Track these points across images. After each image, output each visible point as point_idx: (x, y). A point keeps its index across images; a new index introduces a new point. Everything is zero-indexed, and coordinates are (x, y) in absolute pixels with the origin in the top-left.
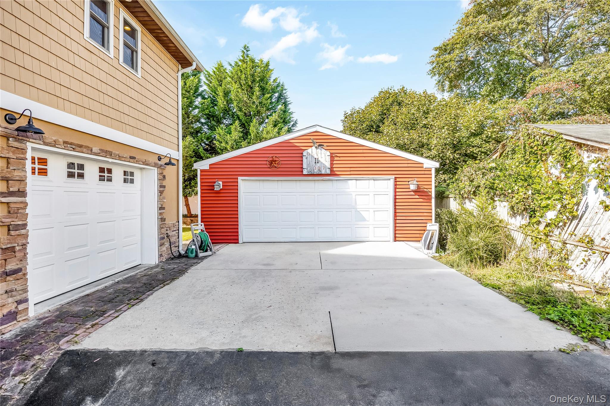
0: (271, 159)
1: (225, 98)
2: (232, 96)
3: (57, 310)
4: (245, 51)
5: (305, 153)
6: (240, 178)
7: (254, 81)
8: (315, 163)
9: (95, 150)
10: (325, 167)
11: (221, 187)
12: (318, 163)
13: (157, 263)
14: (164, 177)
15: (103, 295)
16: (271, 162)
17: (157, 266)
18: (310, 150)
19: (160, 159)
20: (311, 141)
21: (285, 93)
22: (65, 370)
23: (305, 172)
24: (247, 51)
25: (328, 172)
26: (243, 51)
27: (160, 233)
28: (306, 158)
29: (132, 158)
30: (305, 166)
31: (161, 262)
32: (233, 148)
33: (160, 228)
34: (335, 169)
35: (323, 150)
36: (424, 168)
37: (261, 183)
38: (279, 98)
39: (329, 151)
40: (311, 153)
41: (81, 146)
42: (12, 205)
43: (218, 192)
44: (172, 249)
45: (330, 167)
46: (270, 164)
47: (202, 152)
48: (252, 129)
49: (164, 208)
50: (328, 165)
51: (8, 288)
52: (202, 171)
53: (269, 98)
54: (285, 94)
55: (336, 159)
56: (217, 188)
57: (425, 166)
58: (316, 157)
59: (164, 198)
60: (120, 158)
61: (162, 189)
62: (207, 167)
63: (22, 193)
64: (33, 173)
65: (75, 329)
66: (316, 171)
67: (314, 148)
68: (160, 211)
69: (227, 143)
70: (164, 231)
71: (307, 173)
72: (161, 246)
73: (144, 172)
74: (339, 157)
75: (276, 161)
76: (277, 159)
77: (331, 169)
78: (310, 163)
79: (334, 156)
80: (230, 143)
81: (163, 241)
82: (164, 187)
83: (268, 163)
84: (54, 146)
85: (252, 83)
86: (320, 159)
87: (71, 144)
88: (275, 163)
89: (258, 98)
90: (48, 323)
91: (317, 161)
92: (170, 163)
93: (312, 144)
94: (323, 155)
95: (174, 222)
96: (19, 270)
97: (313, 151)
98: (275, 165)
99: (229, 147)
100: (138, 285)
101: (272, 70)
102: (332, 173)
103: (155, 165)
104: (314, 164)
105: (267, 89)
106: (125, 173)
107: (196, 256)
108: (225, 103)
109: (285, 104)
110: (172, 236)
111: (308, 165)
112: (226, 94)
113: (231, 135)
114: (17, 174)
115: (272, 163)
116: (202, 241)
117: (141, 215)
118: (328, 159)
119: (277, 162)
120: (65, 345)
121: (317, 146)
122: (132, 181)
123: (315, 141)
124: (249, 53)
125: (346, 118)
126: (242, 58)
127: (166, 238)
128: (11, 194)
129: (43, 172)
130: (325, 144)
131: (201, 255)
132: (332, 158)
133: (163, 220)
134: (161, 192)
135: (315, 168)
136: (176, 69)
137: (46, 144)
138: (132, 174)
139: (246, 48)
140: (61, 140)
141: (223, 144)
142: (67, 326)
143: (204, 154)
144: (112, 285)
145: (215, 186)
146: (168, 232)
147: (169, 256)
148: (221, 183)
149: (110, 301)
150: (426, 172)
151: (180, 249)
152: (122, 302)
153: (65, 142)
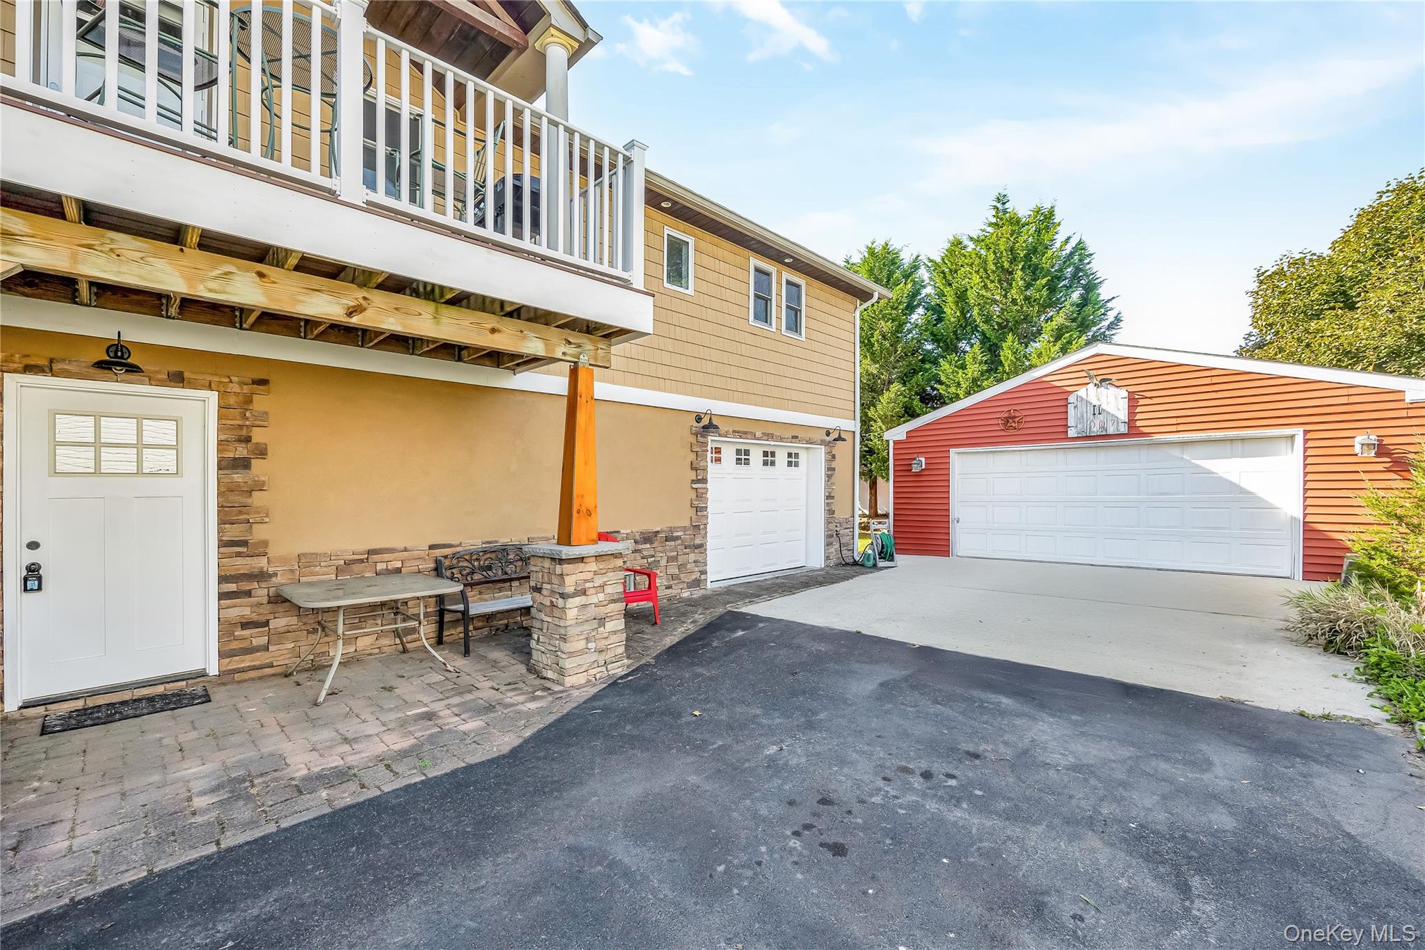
0: (1006, 415)
1: (957, 305)
2: (972, 296)
3: (726, 587)
4: (999, 205)
5: (1072, 399)
6: (953, 451)
7: (1014, 260)
8: (1094, 414)
9: (758, 434)
10: (1115, 419)
11: (924, 467)
12: (1100, 414)
13: (823, 566)
14: (834, 457)
15: (761, 584)
16: (1007, 420)
17: (821, 570)
18: (1082, 392)
19: (828, 434)
20: (1084, 374)
21: (1089, 263)
22: (727, 618)
23: (1072, 433)
24: (1004, 204)
25: (1123, 429)
26: (996, 208)
27: (827, 529)
28: (1075, 407)
29: (795, 437)
30: (1071, 422)
31: (827, 566)
32: (968, 394)
33: (828, 522)
34: (1138, 424)
35: (1112, 389)
36: (1407, 400)
37: (990, 457)
38: (1075, 276)
39: (1125, 389)
40: (1085, 397)
41: (746, 433)
42: (699, 490)
43: (917, 475)
44: (844, 552)
45: (1127, 420)
46: (1005, 424)
47: (917, 406)
48: (1006, 354)
49: (833, 497)
50: (1123, 415)
51: (696, 559)
52: (895, 443)
53: (1044, 287)
54: (1088, 267)
55: (1142, 402)
56: (915, 469)
57: (1409, 398)
58: (1095, 402)
59: (833, 484)
60: (781, 439)
61: (829, 473)
62: (903, 437)
63: (704, 481)
64: (712, 461)
65: (737, 601)
66: (1096, 430)
67: (1091, 386)
68: (827, 501)
69: (959, 384)
70: (832, 526)
71: (1076, 436)
72: (828, 545)
73: (811, 452)
74: (1150, 398)
75: (1015, 417)
76: (1017, 414)
77: (1131, 422)
78: (1082, 416)
79: (1137, 397)
80: (964, 386)
81: (831, 540)
82: (834, 469)
83: (1000, 422)
84: (726, 437)
85: (1011, 263)
86: (1103, 407)
87: (738, 432)
88: (1014, 422)
89: (1022, 292)
90: (720, 594)
91: (1098, 411)
92: (840, 439)
93: (1087, 380)
94: (1111, 399)
95: (847, 517)
96: (701, 546)
97: (1091, 393)
98: (1013, 425)
99: (961, 393)
100: (794, 582)
101: (1059, 224)
102: (1133, 431)
103: (823, 443)
104: (1092, 417)
105: (1043, 268)
106: (790, 455)
107: (875, 565)
108: (958, 314)
109: (1090, 288)
110: (843, 536)
111: (1080, 419)
112: (961, 297)
113: (965, 371)
114: (702, 464)
115: (1008, 422)
116: (882, 545)
117: (807, 505)
118: (1124, 404)
119: (1016, 420)
120: (729, 607)
121: (1097, 382)
122: (797, 465)
123: (1092, 373)
124: (1007, 206)
125: (1261, 282)
126: (994, 220)
127: (835, 536)
128: (698, 481)
129: (718, 460)
130: (1114, 377)
131: (881, 564)
132: (1133, 401)
133: (830, 512)
134: (829, 477)
135: (1092, 424)
136: (852, 307)
137: (720, 435)
138: (797, 455)
139: (1002, 199)
140: (731, 430)
141: (953, 390)
142: (732, 599)
143: (920, 409)
144: (772, 578)
145: (913, 466)
146: (838, 529)
147: (839, 562)
148: (923, 460)
149: (767, 589)
150: (1411, 413)
151: (855, 554)
152: (776, 591)
153: (734, 431)
